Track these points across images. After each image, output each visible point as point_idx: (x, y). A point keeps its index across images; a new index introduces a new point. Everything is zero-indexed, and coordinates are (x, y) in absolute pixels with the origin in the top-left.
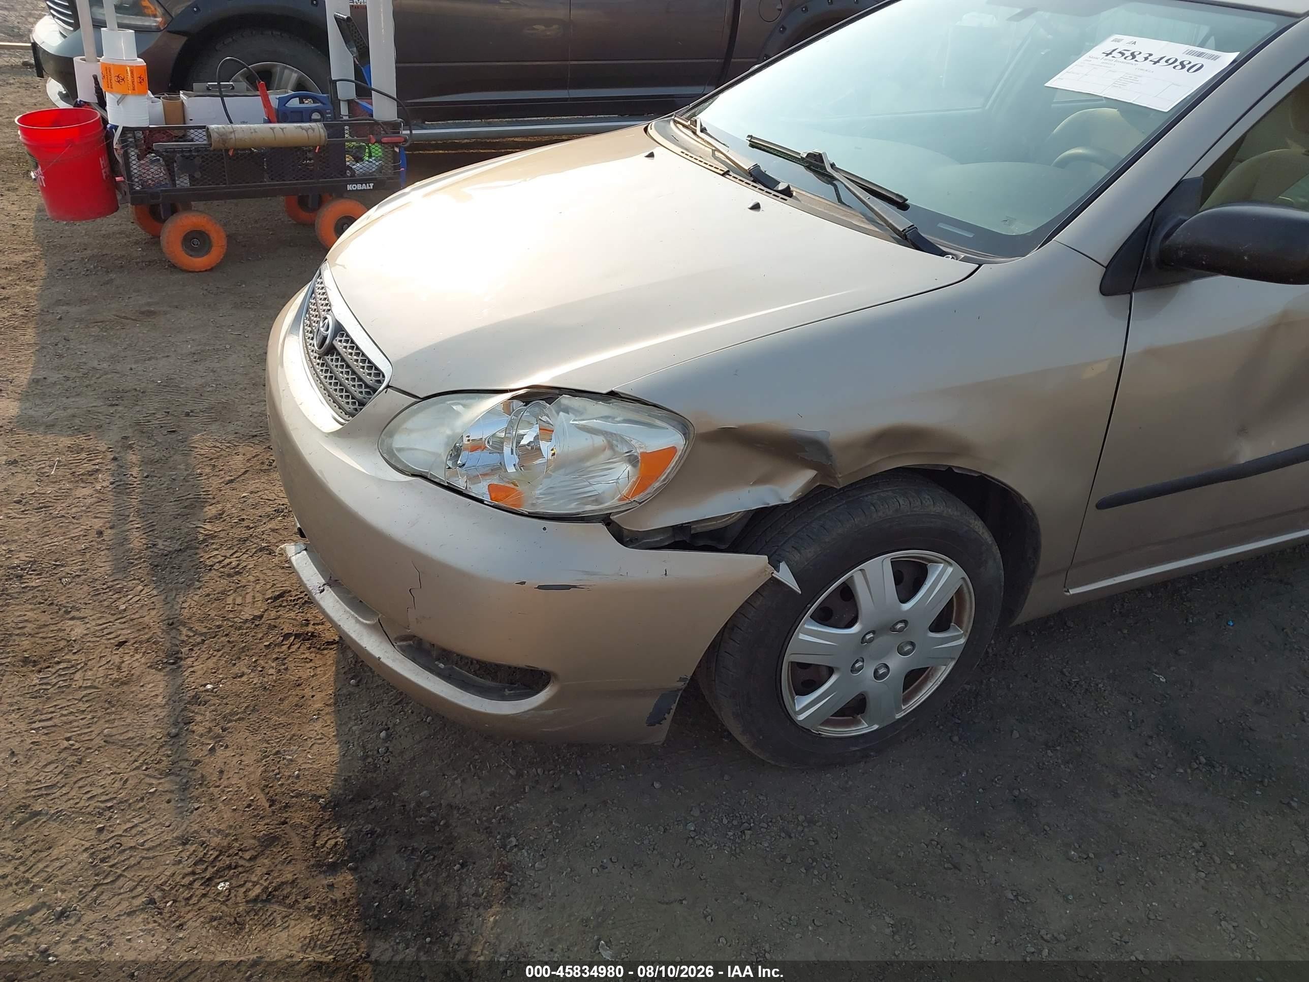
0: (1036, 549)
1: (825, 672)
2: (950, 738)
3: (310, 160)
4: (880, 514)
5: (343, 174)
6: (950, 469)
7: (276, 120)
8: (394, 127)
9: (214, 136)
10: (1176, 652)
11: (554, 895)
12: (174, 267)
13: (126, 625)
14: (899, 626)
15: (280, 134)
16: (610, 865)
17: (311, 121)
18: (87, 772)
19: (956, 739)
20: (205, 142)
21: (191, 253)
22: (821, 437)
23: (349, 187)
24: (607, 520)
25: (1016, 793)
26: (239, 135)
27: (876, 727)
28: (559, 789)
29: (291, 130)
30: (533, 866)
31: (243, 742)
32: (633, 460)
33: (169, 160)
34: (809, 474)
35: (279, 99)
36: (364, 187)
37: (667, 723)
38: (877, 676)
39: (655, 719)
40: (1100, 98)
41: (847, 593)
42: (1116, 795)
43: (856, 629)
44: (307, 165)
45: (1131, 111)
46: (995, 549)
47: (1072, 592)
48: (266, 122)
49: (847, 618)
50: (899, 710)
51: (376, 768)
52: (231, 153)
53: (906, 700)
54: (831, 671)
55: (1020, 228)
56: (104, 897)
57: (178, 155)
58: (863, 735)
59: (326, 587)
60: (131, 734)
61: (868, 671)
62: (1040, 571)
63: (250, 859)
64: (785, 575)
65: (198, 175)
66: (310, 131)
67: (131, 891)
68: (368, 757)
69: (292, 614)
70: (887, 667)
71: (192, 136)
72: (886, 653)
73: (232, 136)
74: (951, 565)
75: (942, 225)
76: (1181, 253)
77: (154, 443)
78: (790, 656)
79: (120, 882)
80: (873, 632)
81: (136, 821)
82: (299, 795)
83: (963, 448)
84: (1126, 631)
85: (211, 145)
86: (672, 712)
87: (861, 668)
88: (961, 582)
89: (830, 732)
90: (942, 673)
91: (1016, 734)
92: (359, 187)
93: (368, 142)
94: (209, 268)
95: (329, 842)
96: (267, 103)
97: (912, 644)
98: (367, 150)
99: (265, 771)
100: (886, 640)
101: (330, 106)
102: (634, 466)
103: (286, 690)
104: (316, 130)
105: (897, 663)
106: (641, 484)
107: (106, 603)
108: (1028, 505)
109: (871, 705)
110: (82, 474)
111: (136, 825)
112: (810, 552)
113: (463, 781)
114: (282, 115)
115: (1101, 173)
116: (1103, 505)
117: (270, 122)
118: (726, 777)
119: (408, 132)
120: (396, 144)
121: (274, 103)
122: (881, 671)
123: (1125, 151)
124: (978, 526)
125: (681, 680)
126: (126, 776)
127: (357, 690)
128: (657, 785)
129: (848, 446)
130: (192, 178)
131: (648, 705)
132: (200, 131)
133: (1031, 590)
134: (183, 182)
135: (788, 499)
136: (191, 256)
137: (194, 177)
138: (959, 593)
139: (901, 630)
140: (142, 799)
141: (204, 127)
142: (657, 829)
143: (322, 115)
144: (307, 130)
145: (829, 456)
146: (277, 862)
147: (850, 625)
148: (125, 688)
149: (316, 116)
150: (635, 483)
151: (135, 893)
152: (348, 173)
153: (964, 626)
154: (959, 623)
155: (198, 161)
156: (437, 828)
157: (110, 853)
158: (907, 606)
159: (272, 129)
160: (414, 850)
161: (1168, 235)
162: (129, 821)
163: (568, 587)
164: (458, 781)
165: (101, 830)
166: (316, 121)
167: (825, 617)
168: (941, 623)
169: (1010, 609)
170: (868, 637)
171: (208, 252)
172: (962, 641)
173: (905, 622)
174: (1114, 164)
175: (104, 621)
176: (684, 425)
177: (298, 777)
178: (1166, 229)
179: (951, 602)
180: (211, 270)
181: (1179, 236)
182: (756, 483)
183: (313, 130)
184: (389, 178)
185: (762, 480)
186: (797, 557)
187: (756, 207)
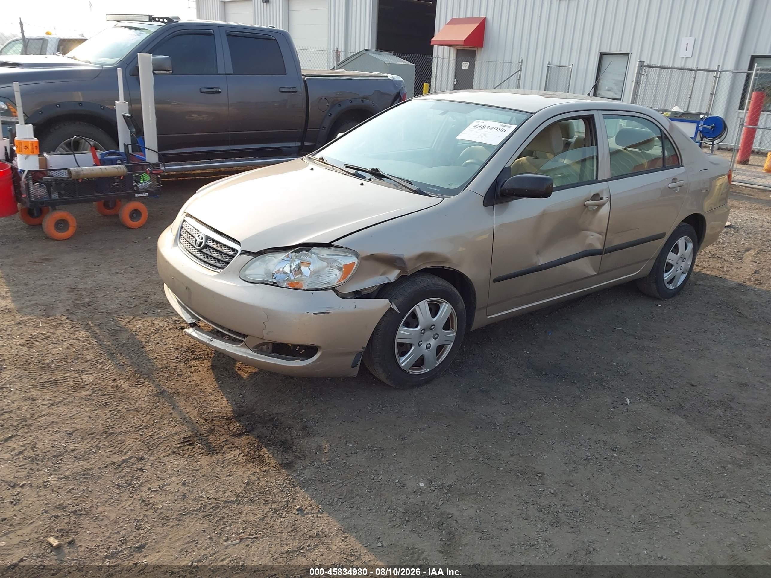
0: (475, 298)
1: (409, 346)
2: (455, 376)
3: (117, 183)
4: (422, 285)
5: (133, 189)
6: (443, 267)
7: (100, 164)
8: (157, 166)
9: (73, 173)
10: (532, 344)
11: (325, 432)
12: (49, 238)
13: (111, 374)
14: (433, 327)
15: (105, 171)
16: (343, 422)
17: (116, 164)
18: (125, 420)
19: (457, 375)
20: (67, 176)
21: (58, 231)
22: (402, 257)
23: (136, 195)
24: (334, 289)
25: (481, 388)
26: (85, 172)
27: (429, 370)
28: (316, 404)
29: (109, 169)
30: (315, 425)
31: (184, 405)
32: (340, 269)
33: (48, 185)
34: (398, 271)
35: (101, 154)
36: (143, 195)
37: (358, 366)
38: (428, 348)
39: (354, 365)
40: (476, 142)
41: (414, 315)
42: (516, 386)
43: (419, 328)
44: (116, 185)
45: (487, 146)
46: (461, 298)
47: (490, 317)
48: (94, 165)
49: (415, 325)
50: (436, 363)
51: (242, 407)
52: (80, 181)
53: (438, 359)
54: (411, 346)
55: (454, 187)
56: (154, 453)
57: (53, 183)
58: (424, 373)
59: (213, 339)
60: (136, 407)
61: (424, 346)
62: (477, 308)
63: (206, 437)
64: (394, 307)
65: (63, 192)
66: (119, 169)
67: (164, 450)
68: (237, 404)
69: (183, 364)
70: (430, 344)
71: (53, 174)
72: (429, 339)
73: (82, 173)
74: (447, 303)
75: (428, 188)
76: (507, 191)
77: (83, 311)
78: (397, 341)
79: (159, 448)
80: (424, 329)
81: (154, 431)
82: (215, 417)
83: (446, 260)
84: (513, 340)
85: (71, 177)
86: (360, 361)
87: (422, 344)
88: (451, 311)
89: (412, 372)
90: (449, 347)
91: (478, 372)
92: (141, 195)
93: (142, 174)
94: (67, 238)
95: (235, 429)
96: (95, 156)
97: (438, 334)
98: (142, 178)
99: (198, 412)
100: (428, 333)
101: (126, 157)
102: (340, 271)
103: (193, 388)
104: (122, 168)
105: (433, 342)
106: (344, 277)
107: (98, 368)
108: (470, 280)
109: (426, 360)
110: (56, 325)
111: (155, 432)
112: (401, 299)
113: (279, 406)
114: (102, 162)
115: (478, 167)
116: (495, 281)
117: (97, 165)
118: (377, 394)
119: (163, 168)
120: (159, 174)
121: (99, 157)
122: (428, 346)
123: (484, 160)
124: (454, 289)
125: (363, 348)
126: (142, 419)
127: (223, 385)
128: (353, 399)
129: (410, 260)
130: (60, 194)
131: (352, 358)
132: (64, 171)
133: (475, 315)
134: (55, 196)
135: (392, 280)
136: (59, 232)
137: (61, 193)
138: (451, 315)
139: (434, 328)
140: (153, 425)
141: (66, 169)
142: (357, 411)
143: (122, 161)
144: (117, 168)
145: (404, 263)
146: (217, 436)
147: (416, 327)
148: (125, 393)
149: (118, 162)
150: (342, 275)
151: (166, 450)
152: (135, 188)
153: (454, 328)
154: (453, 328)
155: (63, 185)
156: (275, 420)
157: (149, 440)
158: (434, 319)
159: (101, 168)
160: (268, 427)
161: (502, 186)
162: (151, 431)
163: (323, 313)
164: (277, 406)
165: (141, 435)
166: (119, 164)
167: (407, 325)
168: (447, 327)
169: (469, 324)
170: (423, 331)
171: (68, 229)
172: (455, 334)
173: (434, 325)
174: (482, 164)
175: (101, 374)
176: (357, 255)
177: (212, 412)
178: (501, 184)
179: (449, 317)
180: (68, 239)
181: (506, 186)
182: (381, 275)
183: (120, 168)
184: (155, 190)
185: (384, 274)
186: (397, 301)
187: (362, 184)
